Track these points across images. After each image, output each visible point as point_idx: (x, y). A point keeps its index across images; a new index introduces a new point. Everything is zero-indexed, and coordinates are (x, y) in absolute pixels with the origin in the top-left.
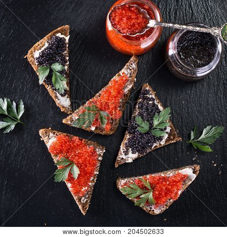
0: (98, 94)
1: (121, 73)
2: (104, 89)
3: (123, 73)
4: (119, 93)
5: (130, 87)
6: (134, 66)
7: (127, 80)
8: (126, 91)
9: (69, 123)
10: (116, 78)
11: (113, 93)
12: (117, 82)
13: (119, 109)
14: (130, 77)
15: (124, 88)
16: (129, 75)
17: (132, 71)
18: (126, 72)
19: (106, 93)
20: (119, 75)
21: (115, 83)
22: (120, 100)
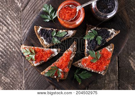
0: (57, 60)
2: (60, 58)
3: (69, 50)
4: (68, 59)
5: (73, 56)
6: (75, 46)
7: (71, 53)
9: (44, 74)
10: (66, 52)
11: (65, 60)
12: (67, 54)
13: (68, 67)
15: (70, 57)
16: (72, 51)
17: (74, 49)
18: (71, 49)
19: (61, 60)
21: (66, 55)
22: (68, 63)
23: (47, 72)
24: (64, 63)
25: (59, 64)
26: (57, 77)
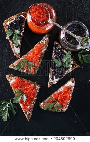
0: (28, 53)
1: (40, 42)
2: (31, 51)
4: (39, 52)
5: (45, 49)
6: (47, 39)
7: (43, 46)
8: (43, 51)
9: (12, 68)
10: (38, 45)
11: (36, 52)
12: (38, 47)
13: (39, 61)
14: (45, 44)
15: (42, 50)
17: (46, 41)
18: (43, 42)
19: (32, 53)
20: (39, 43)
22: (40, 57)
23: (16, 65)
24: (35, 56)
25: (29, 58)
26: (27, 71)
